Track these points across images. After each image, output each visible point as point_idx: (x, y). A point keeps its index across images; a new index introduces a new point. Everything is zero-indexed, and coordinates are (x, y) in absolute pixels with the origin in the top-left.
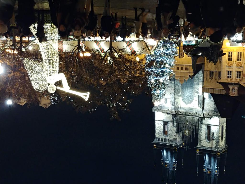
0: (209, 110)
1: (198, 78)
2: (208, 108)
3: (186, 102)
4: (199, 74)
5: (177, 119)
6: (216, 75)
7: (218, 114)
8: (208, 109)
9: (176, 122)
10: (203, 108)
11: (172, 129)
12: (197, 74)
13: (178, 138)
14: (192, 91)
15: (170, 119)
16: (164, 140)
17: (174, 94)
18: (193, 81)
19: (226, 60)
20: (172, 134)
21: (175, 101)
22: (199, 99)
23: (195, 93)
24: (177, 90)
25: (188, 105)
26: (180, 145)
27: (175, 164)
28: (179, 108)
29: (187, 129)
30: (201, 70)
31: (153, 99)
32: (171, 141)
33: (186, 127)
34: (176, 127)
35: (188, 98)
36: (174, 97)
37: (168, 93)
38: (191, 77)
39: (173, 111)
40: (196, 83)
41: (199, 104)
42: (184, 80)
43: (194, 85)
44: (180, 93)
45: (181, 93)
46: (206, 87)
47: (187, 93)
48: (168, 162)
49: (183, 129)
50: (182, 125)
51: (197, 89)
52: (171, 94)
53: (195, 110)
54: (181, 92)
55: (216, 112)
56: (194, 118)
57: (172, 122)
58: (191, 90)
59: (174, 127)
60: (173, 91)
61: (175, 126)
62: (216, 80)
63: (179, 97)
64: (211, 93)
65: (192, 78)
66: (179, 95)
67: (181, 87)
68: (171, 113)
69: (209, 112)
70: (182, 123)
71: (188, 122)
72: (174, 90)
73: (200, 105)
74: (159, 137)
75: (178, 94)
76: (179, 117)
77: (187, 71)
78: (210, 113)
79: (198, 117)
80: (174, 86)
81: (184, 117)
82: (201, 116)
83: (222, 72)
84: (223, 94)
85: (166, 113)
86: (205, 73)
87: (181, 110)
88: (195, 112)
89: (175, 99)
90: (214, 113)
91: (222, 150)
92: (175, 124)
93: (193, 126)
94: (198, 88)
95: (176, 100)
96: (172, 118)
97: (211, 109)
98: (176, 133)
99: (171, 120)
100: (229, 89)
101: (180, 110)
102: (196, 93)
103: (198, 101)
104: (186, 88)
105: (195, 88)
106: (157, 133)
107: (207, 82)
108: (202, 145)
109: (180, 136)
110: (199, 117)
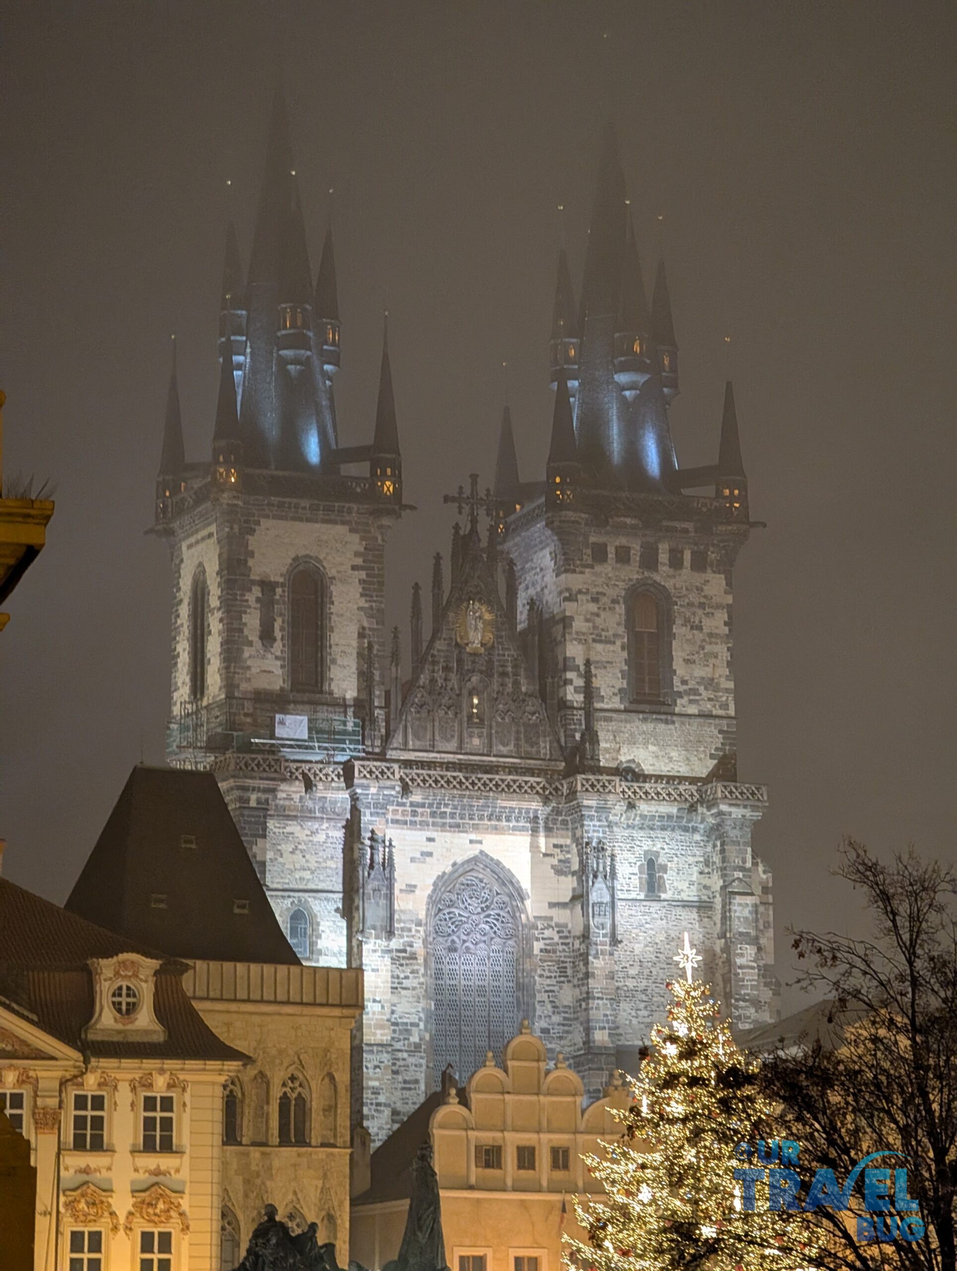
0: (303, 815)
1: (399, 1078)
2: (313, 833)
3: (487, 877)
4: (395, 1113)
5: (556, 733)
6: (261, 1114)
7: (236, 793)
8: (316, 826)
9: (564, 705)
10: (352, 829)
11: (599, 647)
12: (411, 1108)
13: (550, 578)
14: (446, 968)
15: (613, 726)
16: (664, 557)
17: (585, 936)
18: (435, 1048)
19: (187, 1238)
20: (593, 607)
21: (580, 881)
22: (383, 902)
23: (418, 946)
24: (569, 972)
25: (474, 851)
26: (528, 520)
27: (568, 360)
28: (541, 823)
29: (475, 654)
30: (374, 1147)
31: (758, 891)
32: (600, 554)
33: (488, 673)
34: (565, 670)
35: (474, 905)
36: (585, 914)
37: (638, 948)
38: (453, 1092)
39: (590, 801)
40: (415, 1039)
41: (389, 864)
42: (510, 1064)
43: (429, 1015)
44: (537, 946)
45: (536, 951)
46: (337, 1012)
47: (482, 951)
48: (622, 378)
49: (510, 653)
50: (516, 684)
51: (406, 983)
52: (615, 941)
53: (414, 813)
54: (530, 955)
55: (253, 804)
56: (418, 744)
57: (598, 705)
58: (452, 974)
59: (580, 662)
60: (598, 964)
61: (570, 675)
62: (262, 1074)
63: (546, 912)
64: (294, 969)
65: (446, 1079)
66: (548, 933)
67: (539, 997)
68: (605, 778)
69: (309, 804)
70: (518, 699)
71: (470, 716)
72: (587, 975)
73: (379, 858)
74: (697, 578)
75: (557, 939)
76: (545, 747)
78: (296, 797)
79: (391, 754)
80: (593, 1004)
81: (504, 750)
82: (372, 764)
83: (218, 1140)
84: (199, 964)
85: (646, 778)
86: (344, 1121)
87: (525, 805)
88: (417, 797)
89: (580, 897)
90: (263, 796)
91: (198, 502)
93: (433, 680)
94: (395, 1000)
95: (567, 886)
96: (601, 735)
97: (293, 827)
98: (566, 621)
99: (606, 719)
100: (160, 1011)
101: (535, 805)
102: (413, 957)
103: (391, 887)
104: (497, 990)
105: (421, 992)
106: (719, 606)
107: (327, 1051)
108: (356, 538)
109: (532, 592)
110: (381, 757)
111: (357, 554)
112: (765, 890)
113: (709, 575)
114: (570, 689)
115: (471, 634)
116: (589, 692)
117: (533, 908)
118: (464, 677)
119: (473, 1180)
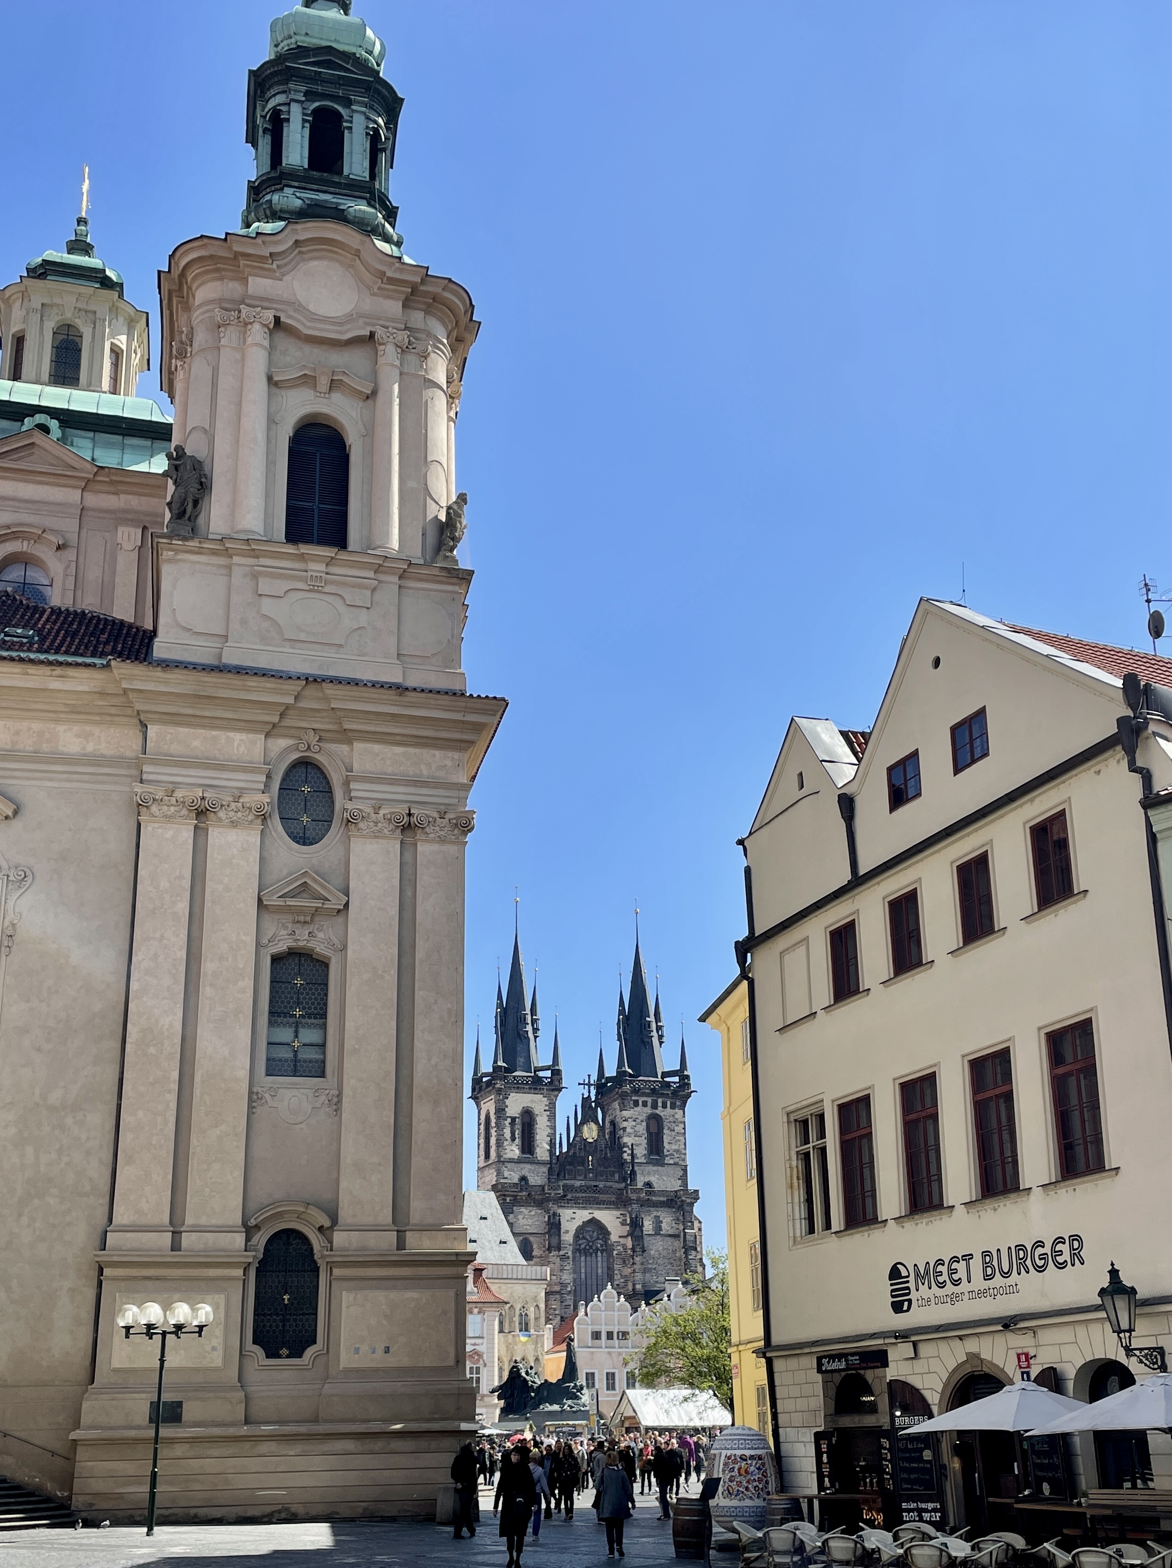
0: (526, 1205)
1: (564, 1304)
3: (595, 1227)
4: (562, 1317)
5: (620, 1172)
6: (512, 1321)
9: (624, 1161)
11: (636, 1138)
14: (580, 1262)
16: (660, 1104)
17: (633, 1248)
20: (634, 1123)
21: (630, 1228)
22: (557, 1237)
23: (570, 1254)
24: (627, 1262)
25: (590, 1217)
29: (590, 1143)
32: (636, 1103)
33: (595, 1150)
34: (624, 1147)
36: (632, 1240)
37: (652, 1252)
39: (634, 1197)
40: (569, 1289)
41: (559, 1223)
42: (603, 1300)
43: (574, 1280)
45: (615, 1255)
46: (539, 1282)
49: (603, 1142)
50: (606, 1154)
51: (566, 1268)
52: (644, 1251)
53: (568, 1203)
54: (612, 1256)
55: (508, 1201)
56: (569, 1177)
57: (636, 1161)
59: (630, 1144)
60: (638, 1259)
61: (625, 1149)
62: (512, 1305)
63: (618, 1239)
66: (618, 1248)
67: (615, 1272)
69: (529, 1200)
71: (589, 1166)
72: (633, 1264)
73: (555, 1221)
74: (672, 1112)
75: (622, 1250)
76: (617, 1177)
77: (597, 1328)
80: (636, 1274)
81: (602, 1178)
85: (654, 1187)
88: (569, 1197)
89: (630, 1235)
90: (512, 1198)
91: (487, 1086)
92: (628, 1155)
93: (575, 1154)
94: (562, 1274)
95: (626, 1229)
96: (637, 1171)
97: (523, 1209)
98: (624, 1129)
99: (640, 1166)
101: (613, 1199)
102: (568, 1258)
103: (560, 1233)
104: (599, 1270)
105: (571, 1271)
106: (681, 1122)
107: (536, 1297)
108: (546, 1099)
111: (546, 1105)
113: (677, 1110)
114: (626, 1154)
116: (633, 1155)
117: (614, 1238)
118: (586, 1152)
119: (590, 1345)
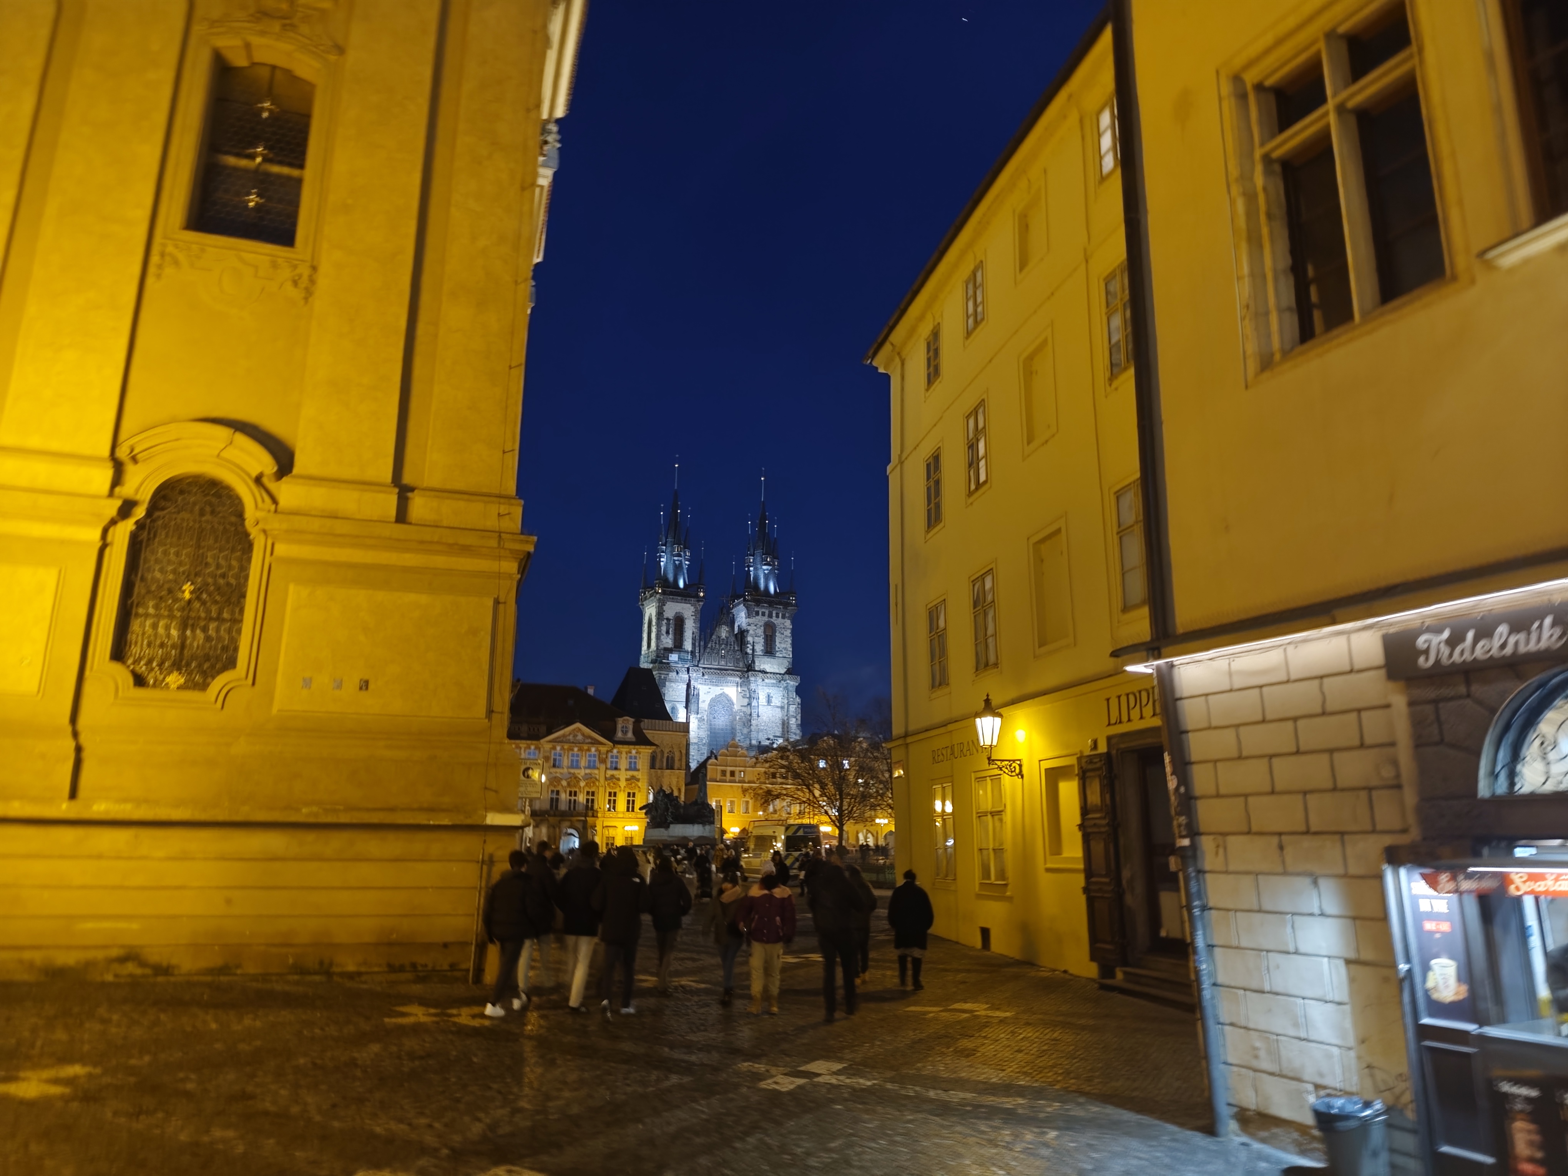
0: (675, 681)
1: (699, 753)
2: (678, 686)
3: (724, 699)
4: (698, 761)
5: (744, 661)
6: (662, 761)
7: (658, 675)
8: (679, 684)
9: (747, 653)
10: (689, 685)
11: (756, 638)
12: (702, 760)
13: (744, 619)
14: (713, 723)
15: (759, 659)
16: (774, 615)
17: (751, 715)
18: (710, 744)
19: (640, 794)
20: (755, 628)
21: (750, 700)
22: (696, 705)
23: (705, 717)
24: (746, 724)
25: (721, 692)
26: (739, 604)
27: (750, 563)
28: (739, 684)
29: (723, 639)
30: (692, 770)
31: (797, 704)
32: (757, 613)
33: (727, 645)
34: (747, 644)
35: (721, 706)
36: (751, 709)
37: (764, 718)
38: (713, 756)
39: (752, 679)
40: (704, 742)
41: (698, 695)
42: (729, 749)
43: (708, 735)
44: (738, 718)
45: (737, 719)
46: (683, 734)
47: (722, 719)
48: (765, 567)
49: (733, 639)
50: (734, 647)
51: (702, 727)
52: (758, 716)
53: (705, 681)
54: (736, 720)
55: (662, 678)
56: (708, 663)
57: (755, 654)
58: (715, 725)
59: (751, 642)
60: (753, 722)
61: (749, 645)
62: (662, 750)
63: (740, 708)
64: (671, 722)
65: (712, 752)
66: (741, 714)
67: (738, 731)
68: (757, 673)
69: (677, 678)
70: (734, 651)
71: (722, 656)
72: (751, 725)
73: (695, 693)
74: (783, 621)
75: (742, 716)
76: (741, 664)
77: (723, 767)
78: (674, 676)
79: (700, 665)
80: (752, 733)
81: (730, 665)
82: (695, 668)
83: (649, 767)
84: (646, 720)
85: (767, 673)
86: (684, 764)
87: (735, 679)
88: (706, 677)
89: (749, 704)
90: (665, 676)
91: (650, 597)
93: (712, 646)
94: (699, 731)
95: (746, 701)
96: (756, 662)
97: (673, 684)
98: (748, 631)
99: (758, 657)
100: (634, 733)
101: (738, 679)
102: (704, 720)
103: (698, 701)
104: (727, 729)
105: (706, 729)
106: (788, 628)
107: (679, 744)
108: (693, 607)
109: (739, 623)
110: (697, 666)
111: (693, 612)
112: (799, 704)
113: (786, 620)
114: (748, 649)
115: (722, 634)
116: (753, 650)
117: (736, 707)
118: (720, 645)
119: (718, 780)
